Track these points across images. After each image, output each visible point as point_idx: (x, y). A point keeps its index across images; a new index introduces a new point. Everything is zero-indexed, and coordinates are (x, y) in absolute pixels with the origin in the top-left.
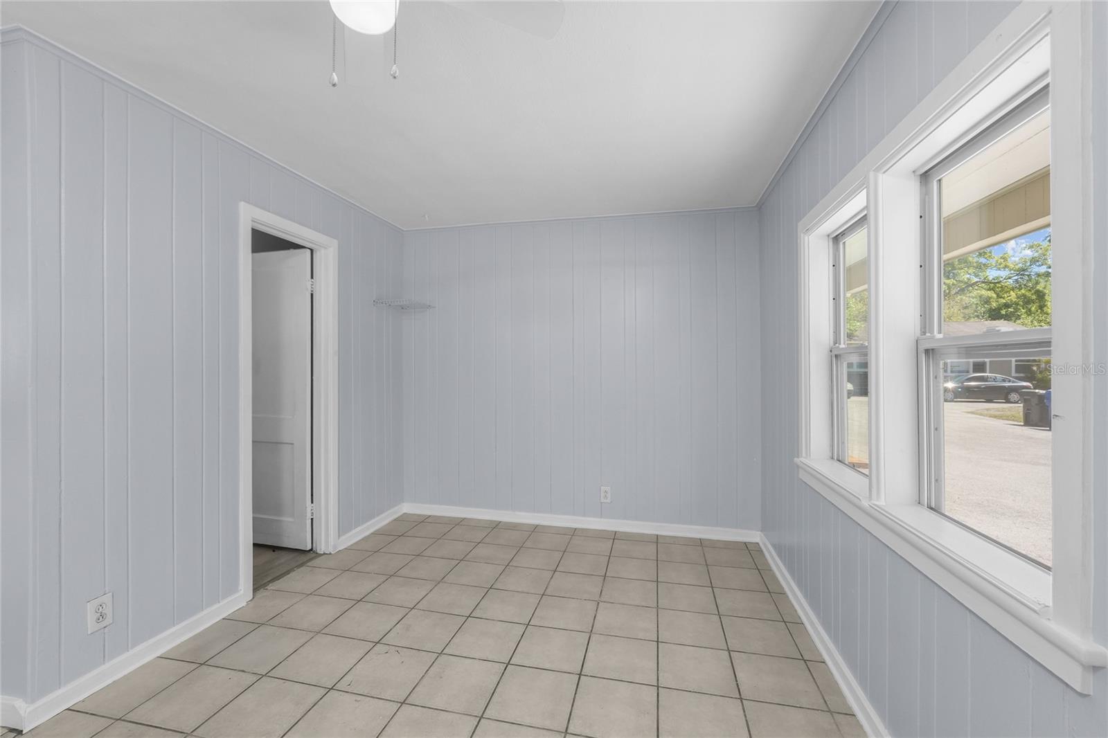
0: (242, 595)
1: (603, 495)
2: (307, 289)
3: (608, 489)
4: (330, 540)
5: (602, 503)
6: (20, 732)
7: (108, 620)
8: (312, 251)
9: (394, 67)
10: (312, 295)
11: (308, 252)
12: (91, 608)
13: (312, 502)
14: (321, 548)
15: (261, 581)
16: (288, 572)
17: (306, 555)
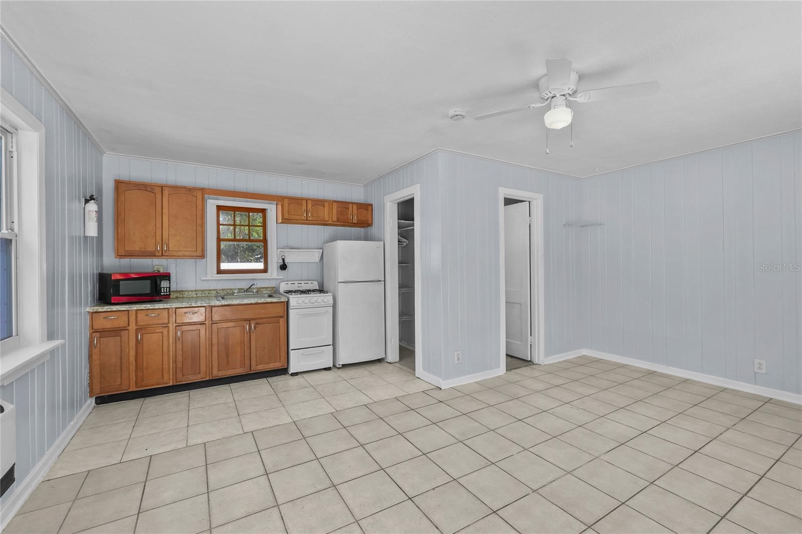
0: (502, 370)
1: (756, 366)
2: (527, 223)
3: (763, 362)
4: (540, 357)
5: (755, 372)
6: (441, 389)
7: (460, 361)
8: (529, 202)
9: (572, 142)
10: (530, 225)
11: (528, 202)
12: (456, 354)
13: (531, 336)
14: (536, 361)
15: (509, 368)
16: (520, 368)
17: (528, 363)
